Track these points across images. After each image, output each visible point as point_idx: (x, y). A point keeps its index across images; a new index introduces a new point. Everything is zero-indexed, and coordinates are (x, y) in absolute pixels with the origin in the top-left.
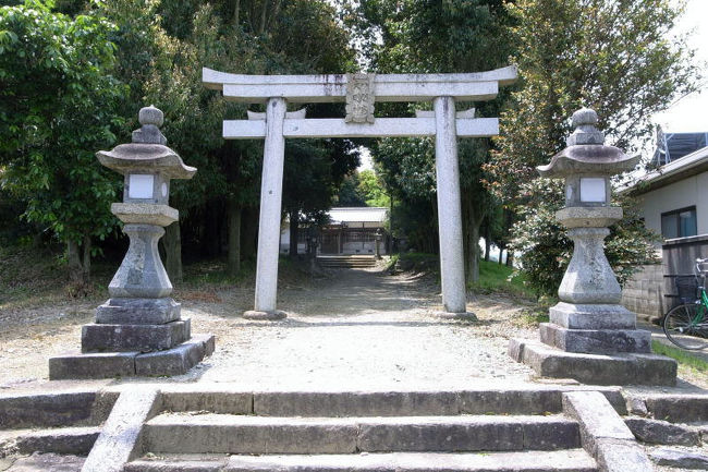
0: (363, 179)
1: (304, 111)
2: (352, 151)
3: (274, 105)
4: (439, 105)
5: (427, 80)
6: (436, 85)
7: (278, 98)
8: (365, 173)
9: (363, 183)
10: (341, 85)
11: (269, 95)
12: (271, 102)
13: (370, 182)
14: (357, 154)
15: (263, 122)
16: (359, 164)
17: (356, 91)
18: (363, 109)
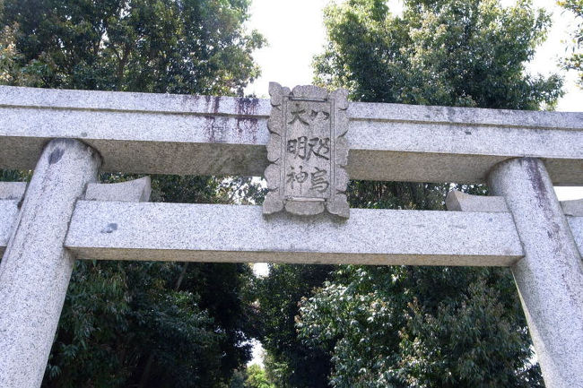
0: (251, 373)
1: (143, 182)
2: (244, 343)
3: (54, 159)
4: (517, 181)
5: (477, 120)
6: (499, 133)
7: (69, 141)
8: (254, 367)
9: (250, 377)
10: (254, 119)
11: (44, 134)
12: (48, 151)
13: (258, 377)
14: (248, 347)
15: (12, 205)
16: (250, 358)
17: (297, 130)
18: (317, 177)
